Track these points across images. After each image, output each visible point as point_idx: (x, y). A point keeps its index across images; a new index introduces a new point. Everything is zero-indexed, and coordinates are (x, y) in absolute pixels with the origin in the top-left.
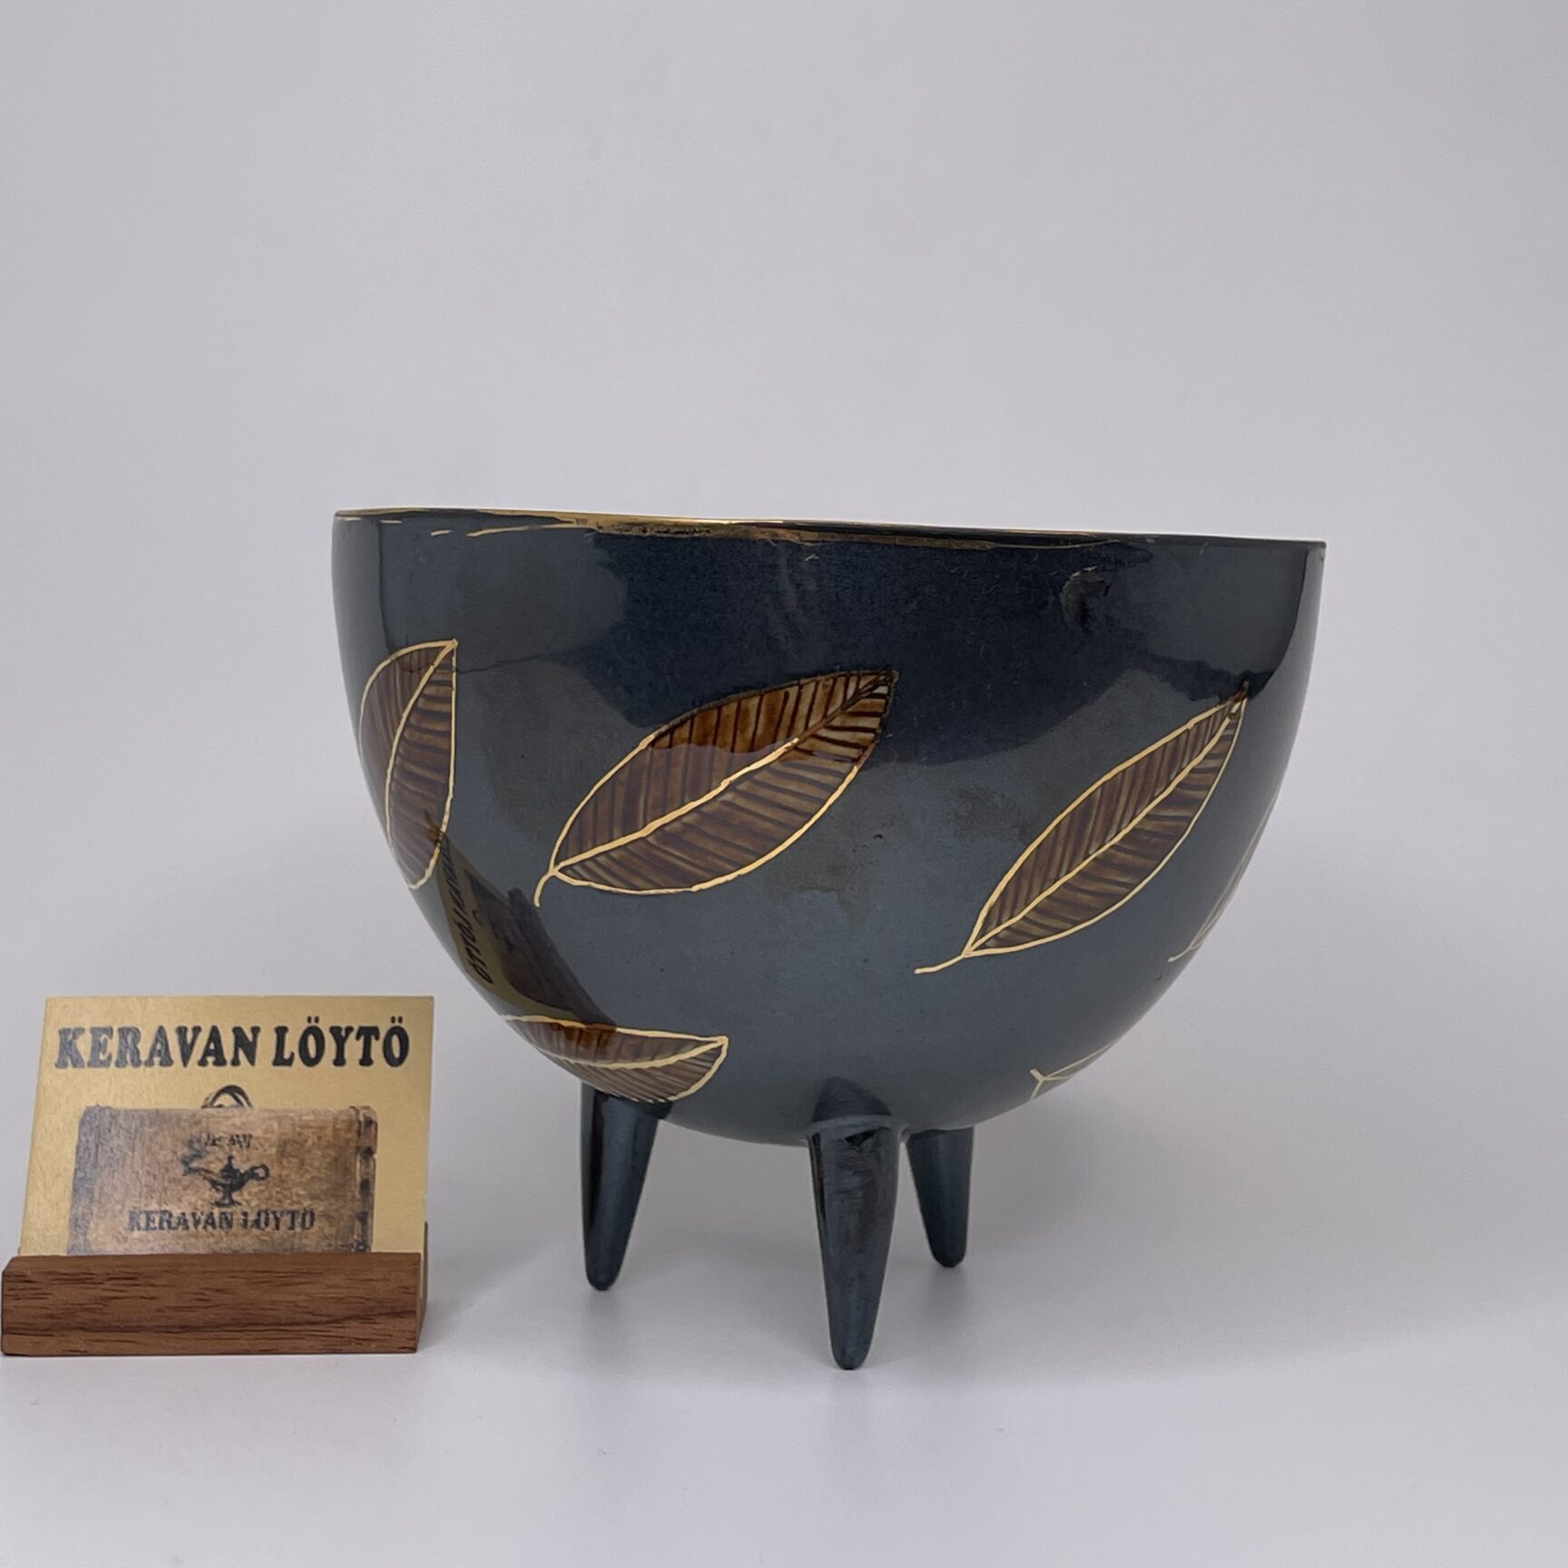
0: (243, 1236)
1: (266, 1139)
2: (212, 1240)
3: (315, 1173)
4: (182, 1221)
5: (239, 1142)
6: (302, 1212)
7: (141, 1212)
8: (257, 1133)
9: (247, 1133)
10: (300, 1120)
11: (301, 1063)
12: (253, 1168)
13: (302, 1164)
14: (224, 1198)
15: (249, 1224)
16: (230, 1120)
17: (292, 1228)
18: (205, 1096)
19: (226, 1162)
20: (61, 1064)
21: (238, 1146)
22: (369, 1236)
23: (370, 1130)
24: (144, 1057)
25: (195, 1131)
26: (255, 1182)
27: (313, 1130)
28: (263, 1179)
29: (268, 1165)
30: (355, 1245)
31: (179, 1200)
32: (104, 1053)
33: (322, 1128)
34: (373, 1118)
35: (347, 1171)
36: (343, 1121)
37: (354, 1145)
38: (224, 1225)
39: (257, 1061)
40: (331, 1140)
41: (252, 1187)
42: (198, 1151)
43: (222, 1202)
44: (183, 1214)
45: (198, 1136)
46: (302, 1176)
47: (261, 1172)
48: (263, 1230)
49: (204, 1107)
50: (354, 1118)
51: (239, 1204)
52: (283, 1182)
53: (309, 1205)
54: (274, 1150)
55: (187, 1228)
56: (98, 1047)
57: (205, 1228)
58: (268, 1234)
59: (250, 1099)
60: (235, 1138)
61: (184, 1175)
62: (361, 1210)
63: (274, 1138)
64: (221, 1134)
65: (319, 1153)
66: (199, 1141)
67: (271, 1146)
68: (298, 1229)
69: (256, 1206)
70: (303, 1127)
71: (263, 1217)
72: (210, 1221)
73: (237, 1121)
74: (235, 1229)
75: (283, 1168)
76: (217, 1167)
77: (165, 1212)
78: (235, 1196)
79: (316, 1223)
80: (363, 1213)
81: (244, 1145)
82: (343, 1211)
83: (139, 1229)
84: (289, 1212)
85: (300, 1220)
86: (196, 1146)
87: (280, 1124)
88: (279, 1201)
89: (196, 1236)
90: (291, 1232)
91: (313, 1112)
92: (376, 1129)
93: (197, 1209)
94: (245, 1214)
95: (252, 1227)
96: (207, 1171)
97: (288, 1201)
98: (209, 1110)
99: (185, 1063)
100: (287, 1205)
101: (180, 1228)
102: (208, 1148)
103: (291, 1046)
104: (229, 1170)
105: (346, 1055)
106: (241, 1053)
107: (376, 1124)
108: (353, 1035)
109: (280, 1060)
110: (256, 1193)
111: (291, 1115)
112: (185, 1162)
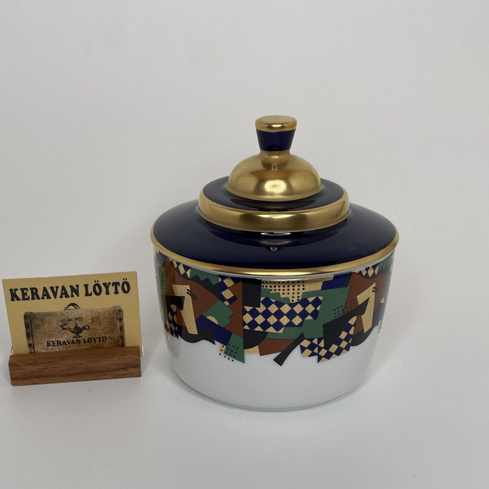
0: (84, 345)
1: (87, 318)
2: (75, 347)
3: (104, 326)
4: (64, 343)
5: (78, 320)
6: (102, 337)
7: (50, 342)
8: (84, 316)
9: (80, 316)
10: (97, 311)
11: (94, 295)
12: (85, 326)
13: (100, 324)
14: (76, 335)
15: (86, 342)
16: (74, 313)
17: (100, 342)
18: (65, 307)
19: (75, 326)
20: (13, 300)
21: (78, 321)
22: (125, 343)
23: (121, 313)
24: (41, 296)
25: (63, 317)
26: (86, 330)
27: (102, 314)
28: (87, 329)
29: (89, 325)
30: (120, 345)
31: (62, 337)
32: (27, 296)
33: (105, 313)
34: (121, 309)
35: (115, 325)
36: (111, 311)
37: (116, 317)
38: (78, 343)
39: (80, 295)
40: (108, 316)
41: (85, 331)
42: (65, 323)
43: (76, 337)
44: (64, 341)
45: (64, 319)
46: (100, 327)
47: (87, 327)
48: (90, 343)
49: (64, 310)
50: (115, 310)
51: (82, 337)
52: (95, 329)
53: (105, 335)
54: (90, 321)
55: (66, 344)
56: (24, 294)
57: (72, 344)
58: (93, 344)
59: (79, 307)
60: (77, 319)
61: (62, 330)
62: (121, 335)
63: (89, 318)
64: (72, 317)
65: (105, 320)
66: (65, 320)
67: (89, 319)
68: (102, 342)
69: (87, 337)
70: (98, 314)
71: (90, 340)
72: (73, 342)
73: (76, 313)
74: (81, 344)
75: (94, 326)
76: (72, 327)
77: (58, 341)
78: (80, 335)
79: (107, 340)
80: (121, 336)
81: (80, 320)
82: (115, 336)
83: (51, 346)
84: (98, 338)
85: (102, 340)
86: (64, 321)
87: (91, 314)
88: (94, 335)
89: (69, 347)
90: (100, 343)
91: (101, 309)
92: (123, 312)
93: (68, 339)
94: (84, 340)
95: (87, 343)
96: (69, 328)
97: (97, 335)
98: (66, 311)
99: (55, 297)
100: (97, 336)
101: (64, 345)
102: (68, 322)
103: (91, 289)
104: (76, 327)
105: (110, 291)
106: (74, 294)
107: (123, 311)
108: (111, 285)
109: (87, 294)
110: (86, 333)
111: (94, 310)
112: (61, 326)
